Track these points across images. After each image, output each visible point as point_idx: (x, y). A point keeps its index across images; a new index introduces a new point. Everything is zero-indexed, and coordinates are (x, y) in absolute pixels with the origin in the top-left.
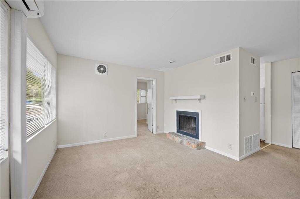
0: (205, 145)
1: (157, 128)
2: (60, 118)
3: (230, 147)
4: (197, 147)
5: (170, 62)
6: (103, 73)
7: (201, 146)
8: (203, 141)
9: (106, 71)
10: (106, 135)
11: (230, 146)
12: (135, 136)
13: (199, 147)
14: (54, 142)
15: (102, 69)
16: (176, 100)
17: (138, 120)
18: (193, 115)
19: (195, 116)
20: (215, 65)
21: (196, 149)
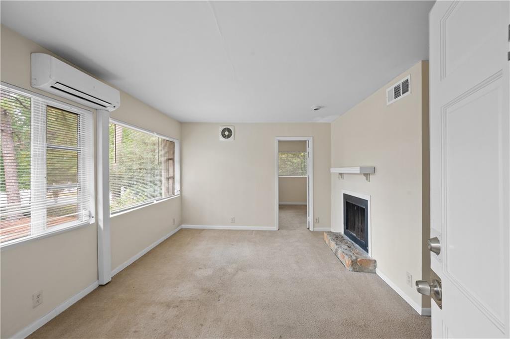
0: (375, 267)
1: (316, 221)
2: (185, 193)
3: (409, 281)
4: (352, 265)
5: (315, 110)
6: (228, 138)
7: (362, 266)
8: (374, 258)
9: (231, 135)
10: (233, 221)
11: (409, 278)
12: (275, 228)
13: (357, 267)
14: (174, 220)
15: (227, 133)
16: (341, 174)
17: (279, 205)
18: (361, 204)
19: (364, 207)
20: (388, 104)
21: (351, 269)
